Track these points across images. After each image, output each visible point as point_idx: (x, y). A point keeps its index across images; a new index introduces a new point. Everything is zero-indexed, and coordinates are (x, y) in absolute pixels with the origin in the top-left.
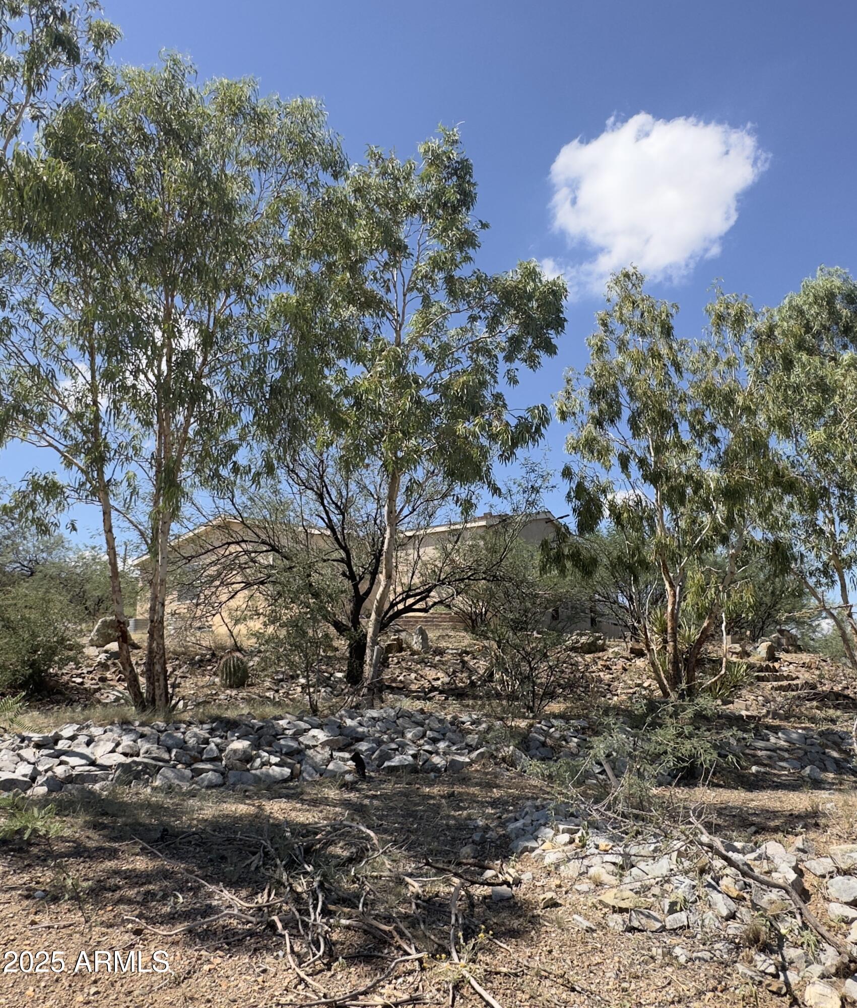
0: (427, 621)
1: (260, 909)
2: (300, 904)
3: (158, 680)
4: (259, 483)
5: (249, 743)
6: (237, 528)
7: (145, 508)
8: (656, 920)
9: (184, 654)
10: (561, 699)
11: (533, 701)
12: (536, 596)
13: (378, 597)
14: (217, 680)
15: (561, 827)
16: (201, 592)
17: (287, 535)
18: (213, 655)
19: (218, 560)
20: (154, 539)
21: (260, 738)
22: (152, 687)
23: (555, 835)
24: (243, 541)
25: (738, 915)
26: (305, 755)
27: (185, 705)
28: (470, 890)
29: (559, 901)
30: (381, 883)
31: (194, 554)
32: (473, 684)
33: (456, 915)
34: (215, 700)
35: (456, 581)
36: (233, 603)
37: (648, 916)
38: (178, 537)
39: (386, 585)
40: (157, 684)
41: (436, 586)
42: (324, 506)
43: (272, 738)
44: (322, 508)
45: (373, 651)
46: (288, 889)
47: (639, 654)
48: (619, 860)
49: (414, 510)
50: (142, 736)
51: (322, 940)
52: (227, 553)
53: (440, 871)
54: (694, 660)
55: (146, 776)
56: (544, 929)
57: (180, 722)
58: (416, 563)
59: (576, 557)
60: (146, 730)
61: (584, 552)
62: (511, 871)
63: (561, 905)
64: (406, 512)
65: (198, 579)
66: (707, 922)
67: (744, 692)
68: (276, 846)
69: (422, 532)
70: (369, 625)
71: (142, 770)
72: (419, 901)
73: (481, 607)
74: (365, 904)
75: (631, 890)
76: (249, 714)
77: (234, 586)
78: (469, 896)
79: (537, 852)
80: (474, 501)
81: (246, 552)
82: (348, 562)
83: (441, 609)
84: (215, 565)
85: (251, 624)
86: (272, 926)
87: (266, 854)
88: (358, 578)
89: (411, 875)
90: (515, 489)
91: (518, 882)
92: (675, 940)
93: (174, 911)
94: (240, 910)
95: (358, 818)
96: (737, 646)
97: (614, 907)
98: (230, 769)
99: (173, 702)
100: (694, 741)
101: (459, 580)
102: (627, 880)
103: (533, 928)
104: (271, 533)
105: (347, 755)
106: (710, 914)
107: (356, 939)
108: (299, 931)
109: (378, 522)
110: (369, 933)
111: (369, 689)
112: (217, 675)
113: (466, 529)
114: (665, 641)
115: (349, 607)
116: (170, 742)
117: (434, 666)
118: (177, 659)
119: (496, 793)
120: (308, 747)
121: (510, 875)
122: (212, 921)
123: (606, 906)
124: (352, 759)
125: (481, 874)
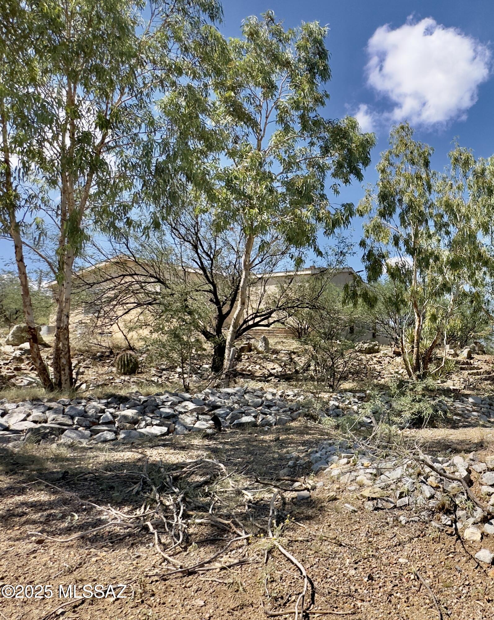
0: (269, 333)
1: (137, 518)
2: (167, 512)
3: (64, 370)
4: (148, 234)
5: (136, 411)
6: (131, 265)
7: (53, 246)
8: (392, 502)
9: (87, 351)
10: (351, 381)
11: (333, 382)
12: (340, 319)
13: (235, 316)
14: (114, 369)
15: (343, 455)
16: (101, 308)
17: (170, 272)
18: (111, 352)
19: (115, 287)
20: (61, 269)
21: (145, 408)
22: (58, 375)
23: (339, 459)
24: (136, 274)
25: (435, 496)
26: (178, 418)
27: (88, 387)
28: (284, 494)
29: (338, 497)
30: (226, 495)
31: (95, 281)
32: (297, 372)
33: (273, 510)
34: (112, 383)
35: (289, 307)
36: (127, 317)
37: (387, 501)
38: (82, 269)
39: (241, 309)
40: (63, 372)
41: (275, 310)
42: (198, 254)
43: (154, 408)
44: (196, 255)
45: (230, 351)
46: (159, 504)
47: (398, 354)
48: (374, 471)
49: (262, 261)
50: (50, 409)
51: (181, 534)
52: (123, 282)
53: (266, 485)
54: (427, 358)
55: (53, 436)
56: (327, 513)
57: (82, 398)
58: (262, 295)
59: (365, 296)
60: (53, 405)
61: (370, 293)
62: (310, 482)
63: (338, 499)
64: (257, 262)
65: (99, 299)
66: (418, 501)
67: (453, 376)
68: (152, 477)
69: (267, 275)
70: (228, 334)
71: (49, 432)
72: (250, 504)
73: (305, 325)
74: (214, 509)
75: (380, 487)
76: (137, 392)
77: (127, 305)
78: (283, 498)
79: (327, 470)
80: (303, 258)
81: (138, 282)
82: (214, 292)
83: (279, 325)
84: (113, 290)
85: (141, 331)
86: (146, 528)
87: (145, 483)
88: (221, 303)
89: (246, 489)
90: (330, 252)
91: (314, 488)
92: (401, 512)
93: (70, 525)
94: (123, 520)
95: (213, 457)
96: (452, 350)
97: (369, 497)
98: (121, 429)
99: (77, 385)
100: (421, 404)
101: (291, 307)
102: (377, 482)
103: (321, 514)
104: (158, 270)
105: (208, 417)
106: (421, 497)
107: (206, 531)
108: (165, 530)
109: (237, 266)
110: (215, 526)
111: (227, 375)
112: (114, 366)
113: (296, 275)
114: (413, 347)
115: (215, 323)
116: (73, 413)
117: (272, 361)
118: (82, 355)
119: (307, 437)
120: (181, 413)
121: (310, 484)
122: (100, 529)
123: (364, 497)
124: (212, 420)
125: (292, 485)
